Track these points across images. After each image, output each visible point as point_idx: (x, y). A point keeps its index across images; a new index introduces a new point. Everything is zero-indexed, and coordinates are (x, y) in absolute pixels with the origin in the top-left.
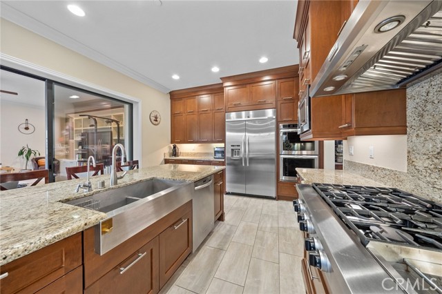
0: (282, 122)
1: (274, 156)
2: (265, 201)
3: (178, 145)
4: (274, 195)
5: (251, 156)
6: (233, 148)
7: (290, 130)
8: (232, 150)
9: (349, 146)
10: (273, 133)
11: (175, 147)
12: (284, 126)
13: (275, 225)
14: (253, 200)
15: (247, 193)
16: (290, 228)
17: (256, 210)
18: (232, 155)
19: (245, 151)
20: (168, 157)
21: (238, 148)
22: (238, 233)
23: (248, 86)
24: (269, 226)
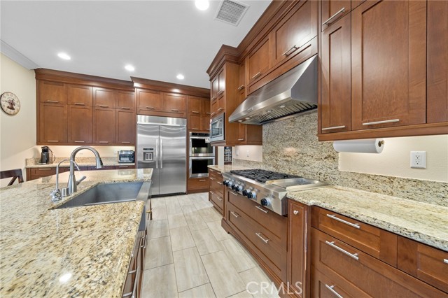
0: (191, 130)
1: (185, 159)
2: (178, 197)
3: (51, 147)
4: (185, 191)
5: (164, 159)
6: (145, 151)
7: (197, 138)
8: (144, 153)
9: (236, 150)
10: (185, 137)
11: (45, 150)
12: (193, 134)
13: (195, 210)
14: (167, 198)
15: (161, 193)
16: (205, 209)
17: (175, 205)
18: (144, 159)
19: (159, 155)
20: (32, 165)
21: (151, 151)
22: (171, 223)
23: (162, 93)
24: (191, 211)
